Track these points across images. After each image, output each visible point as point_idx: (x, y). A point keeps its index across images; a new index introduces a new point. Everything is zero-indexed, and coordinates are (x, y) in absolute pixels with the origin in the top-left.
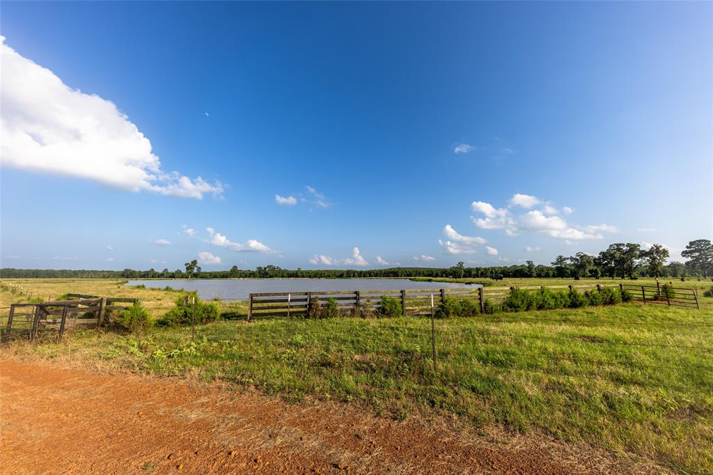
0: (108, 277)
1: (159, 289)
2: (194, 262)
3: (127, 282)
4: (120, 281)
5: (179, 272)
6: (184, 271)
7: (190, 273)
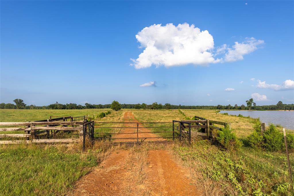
0: (212, 109)
1: (235, 116)
2: (251, 100)
3: (220, 111)
4: (217, 110)
5: (243, 106)
6: (246, 105)
7: (250, 106)
